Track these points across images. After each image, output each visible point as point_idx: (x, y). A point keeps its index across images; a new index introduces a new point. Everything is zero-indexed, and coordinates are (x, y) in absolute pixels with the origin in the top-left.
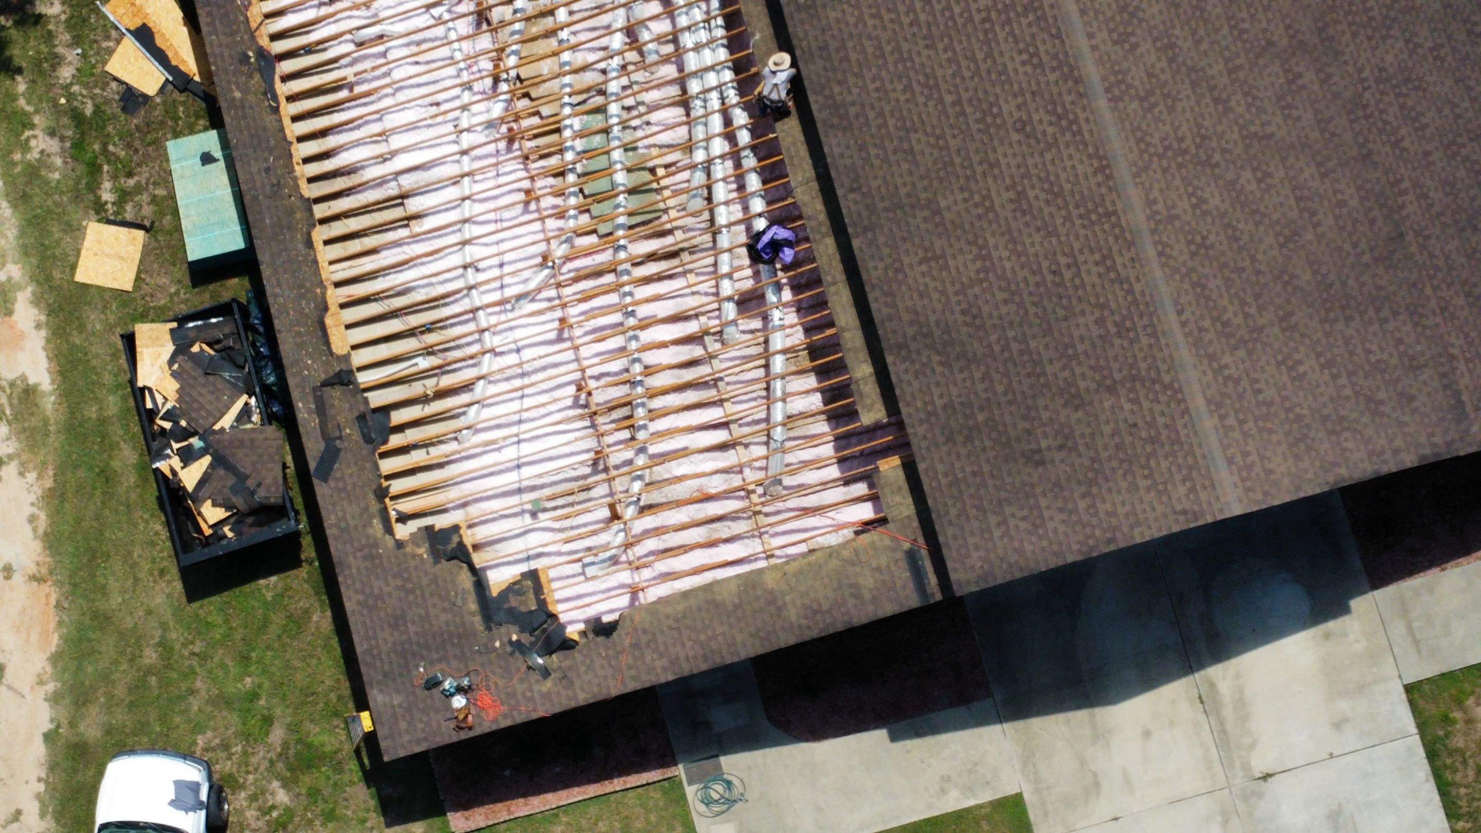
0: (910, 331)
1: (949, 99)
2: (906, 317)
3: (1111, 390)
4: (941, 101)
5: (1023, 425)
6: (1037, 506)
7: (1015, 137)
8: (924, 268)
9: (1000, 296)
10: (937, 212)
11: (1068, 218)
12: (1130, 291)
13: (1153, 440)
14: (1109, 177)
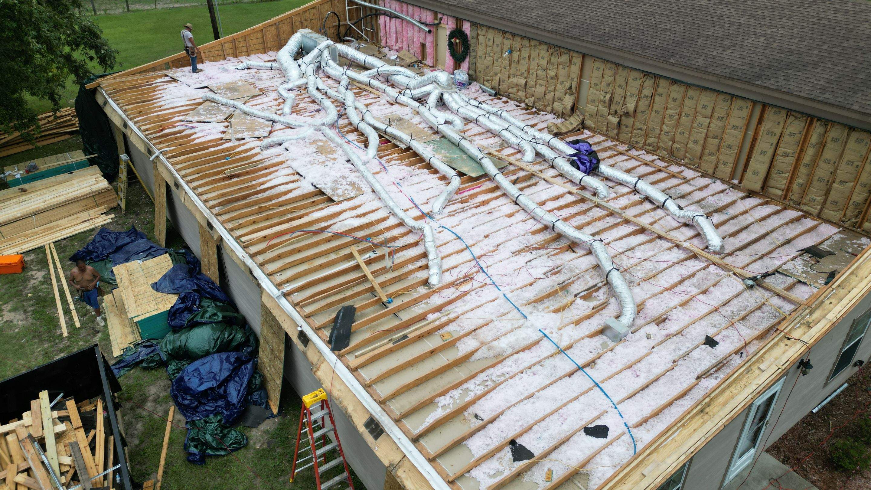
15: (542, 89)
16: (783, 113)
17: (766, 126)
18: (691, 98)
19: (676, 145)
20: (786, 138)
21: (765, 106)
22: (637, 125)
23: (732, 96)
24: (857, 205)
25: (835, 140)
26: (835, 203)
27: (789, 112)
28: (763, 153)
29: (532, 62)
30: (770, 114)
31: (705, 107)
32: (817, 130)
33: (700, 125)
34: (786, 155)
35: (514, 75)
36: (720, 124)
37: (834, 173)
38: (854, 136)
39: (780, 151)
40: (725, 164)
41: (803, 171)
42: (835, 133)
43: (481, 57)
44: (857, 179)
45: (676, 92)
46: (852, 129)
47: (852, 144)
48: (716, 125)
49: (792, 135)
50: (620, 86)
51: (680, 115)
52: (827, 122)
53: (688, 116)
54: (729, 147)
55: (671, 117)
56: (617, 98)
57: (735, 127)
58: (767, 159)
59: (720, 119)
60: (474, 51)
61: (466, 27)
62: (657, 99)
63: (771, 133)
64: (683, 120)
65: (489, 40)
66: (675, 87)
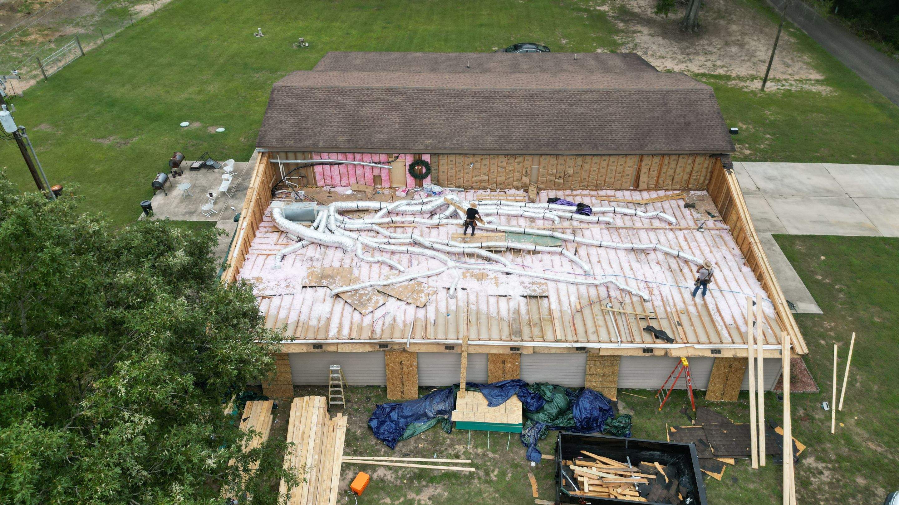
0: (637, 142)
1: (555, 118)
2: (631, 142)
3: (666, 104)
4: (555, 120)
5: (675, 124)
6: (705, 127)
7: (574, 107)
8: (614, 135)
9: (629, 120)
10: (595, 129)
11: (606, 102)
12: (634, 94)
13: (685, 99)
14: (595, 91)
15: (503, 178)
16: (651, 156)
17: (644, 163)
18: (605, 160)
19: (598, 182)
20: (654, 165)
21: (642, 155)
22: (574, 179)
23: (626, 155)
24: (685, 180)
25: (674, 160)
26: (676, 182)
27: (653, 155)
28: (645, 173)
29: (492, 166)
30: (645, 158)
31: (613, 162)
32: (667, 158)
33: (612, 170)
34: (654, 171)
35: (476, 176)
36: (622, 167)
37: (675, 172)
38: (681, 157)
39: (651, 170)
40: (626, 183)
41: (663, 175)
42: (673, 158)
43: (443, 172)
44: (684, 171)
45: (596, 159)
46: (679, 155)
47: (681, 160)
48: (620, 169)
49: (656, 163)
50: (561, 164)
51: (599, 169)
52: (669, 155)
53: (603, 168)
54: (628, 175)
55: (594, 171)
56: (559, 170)
57: (629, 167)
58: (646, 175)
59: (621, 165)
60: (435, 170)
61: (426, 158)
62: (585, 165)
63: (647, 165)
64: (601, 170)
65: (451, 161)
66: (595, 157)
